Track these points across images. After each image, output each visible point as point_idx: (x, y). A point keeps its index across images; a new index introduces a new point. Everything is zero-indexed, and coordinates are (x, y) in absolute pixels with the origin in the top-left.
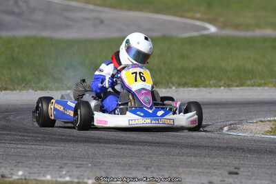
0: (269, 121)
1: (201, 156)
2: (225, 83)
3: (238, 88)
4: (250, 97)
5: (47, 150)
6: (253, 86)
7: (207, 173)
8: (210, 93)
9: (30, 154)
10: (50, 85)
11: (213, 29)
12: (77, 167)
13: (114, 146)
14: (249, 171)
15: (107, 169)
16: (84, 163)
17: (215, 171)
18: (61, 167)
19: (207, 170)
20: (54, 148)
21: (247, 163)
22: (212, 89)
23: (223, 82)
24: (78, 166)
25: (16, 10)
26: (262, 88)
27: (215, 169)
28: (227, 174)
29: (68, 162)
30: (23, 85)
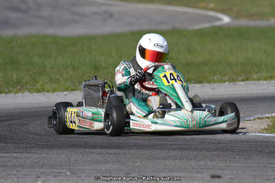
0: (268, 118)
1: (187, 159)
2: (230, 78)
3: (243, 83)
4: (255, 92)
5: (28, 158)
6: (258, 80)
7: (190, 177)
8: (213, 89)
9: (9, 164)
10: (46, 86)
11: (226, 19)
12: (55, 176)
13: (99, 151)
14: (233, 174)
15: (85, 177)
16: (64, 171)
17: (198, 175)
18: (38, 177)
19: (190, 174)
20: (37, 156)
21: (233, 165)
22: (216, 85)
23: (228, 76)
24: (56, 174)
25: (23, 7)
26: (268, 81)
27: (198, 173)
28: (209, 177)
29: (47, 170)
30: (19, 88)
